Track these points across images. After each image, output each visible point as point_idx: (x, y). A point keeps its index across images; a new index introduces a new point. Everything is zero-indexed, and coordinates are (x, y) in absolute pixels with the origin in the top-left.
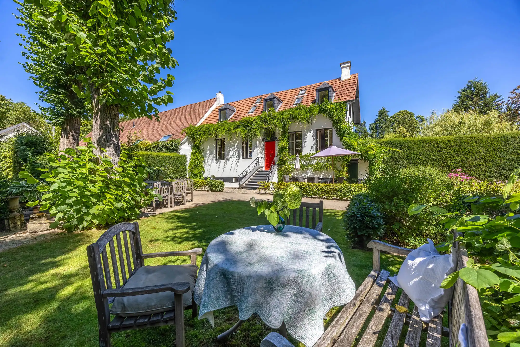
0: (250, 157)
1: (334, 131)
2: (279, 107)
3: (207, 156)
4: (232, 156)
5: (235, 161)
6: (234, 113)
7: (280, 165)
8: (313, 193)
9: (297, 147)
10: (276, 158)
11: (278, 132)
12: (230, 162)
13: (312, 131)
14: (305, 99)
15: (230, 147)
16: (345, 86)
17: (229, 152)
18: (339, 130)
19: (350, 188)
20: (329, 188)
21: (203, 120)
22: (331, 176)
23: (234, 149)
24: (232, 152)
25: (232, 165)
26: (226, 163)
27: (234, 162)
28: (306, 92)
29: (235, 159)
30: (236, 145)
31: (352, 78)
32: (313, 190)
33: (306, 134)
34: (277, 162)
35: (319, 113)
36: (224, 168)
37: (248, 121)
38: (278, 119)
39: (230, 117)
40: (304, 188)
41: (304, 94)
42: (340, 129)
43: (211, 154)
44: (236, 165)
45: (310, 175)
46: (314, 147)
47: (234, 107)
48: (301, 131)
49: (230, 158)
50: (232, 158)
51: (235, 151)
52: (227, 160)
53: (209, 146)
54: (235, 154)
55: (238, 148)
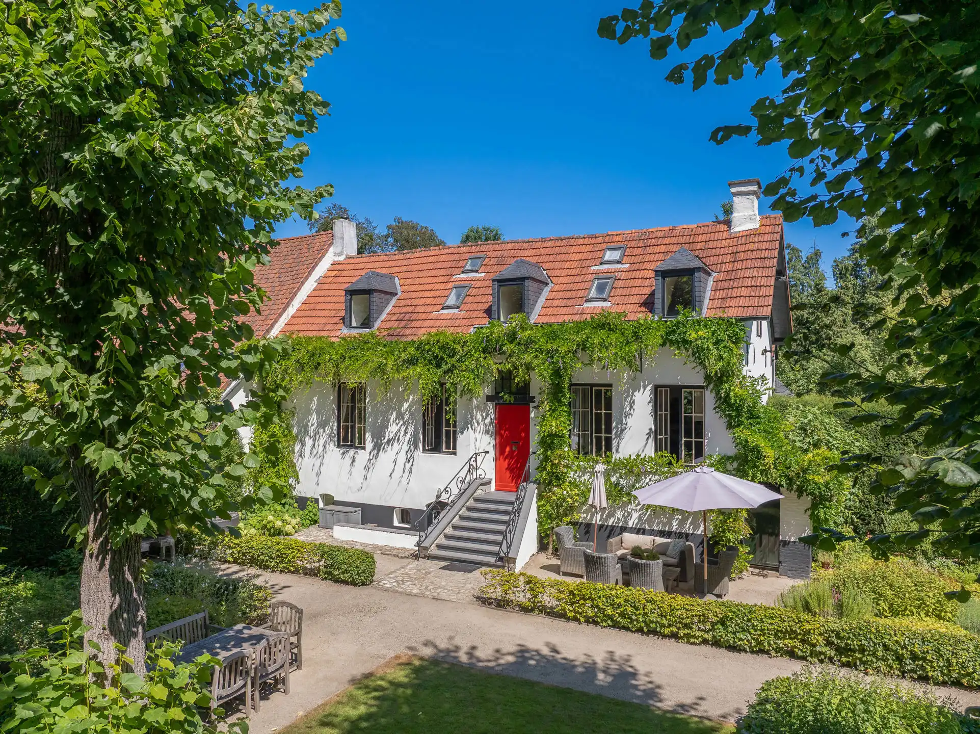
0: (448, 447)
1: (710, 398)
2: (541, 301)
3: (311, 430)
4: (396, 438)
5: (403, 453)
6: (393, 301)
7: (545, 486)
8: (645, 622)
9: (598, 430)
10: (533, 462)
11: (539, 383)
12: (386, 457)
14: (620, 283)
15: (387, 409)
16: (742, 256)
18: (724, 402)
19: (749, 620)
20: (690, 613)
21: (291, 311)
23: (400, 416)
24: (393, 428)
25: (395, 461)
26: (377, 456)
27: (402, 458)
28: (623, 255)
29: (405, 448)
30: (406, 406)
31: (763, 230)
32: (645, 614)
34: (535, 475)
35: (663, 345)
36: (367, 468)
37: (443, 348)
38: (540, 351)
39: (383, 316)
40: (620, 606)
41: (619, 262)
42: (727, 395)
43: (322, 425)
44: (408, 466)
47: (391, 277)
48: (611, 385)
49: (389, 442)
50: (396, 444)
51: (404, 424)
52: (378, 447)
53: (315, 399)
54: (406, 433)
55: (412, 415)
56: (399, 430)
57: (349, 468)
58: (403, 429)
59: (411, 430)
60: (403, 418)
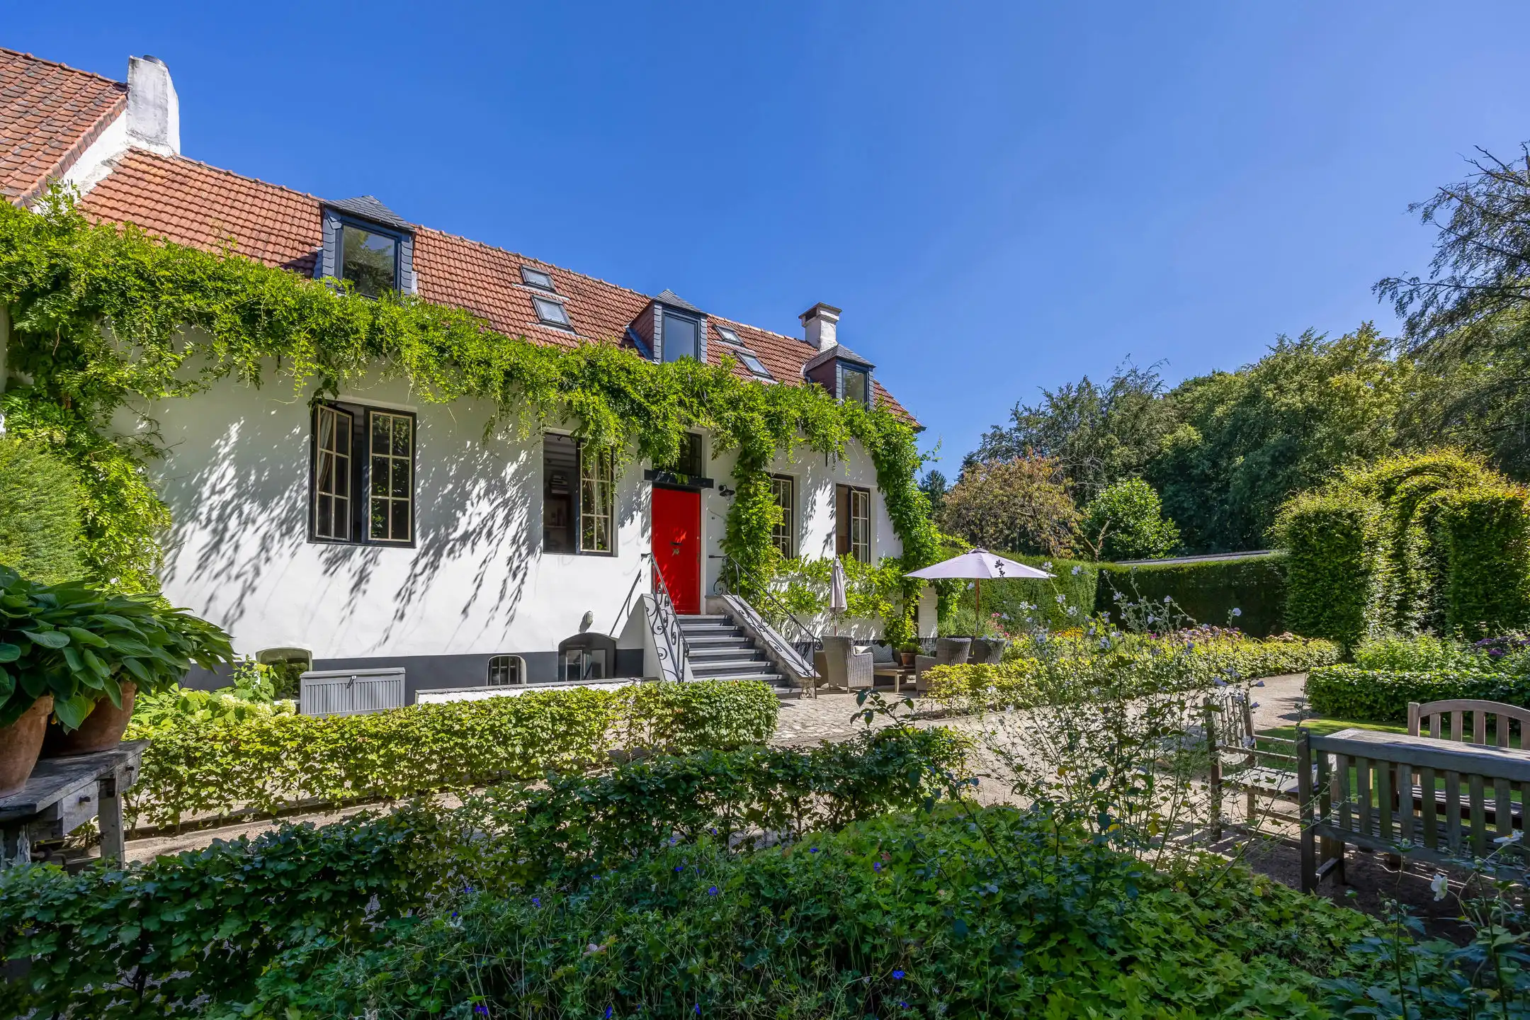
4: (485, 531)
5: (500, 560)
13: (829, 487)
15: (467, 472)
17: (459, 501)
22: (873, 634)
23: (496, 489)
25: (479, 582)
26: (434, 566)
27: (498, 569)
29: (506, 550)
30: (510, 469)
33: (810, 493)
36: (405, 594)
43: (256, 491)
44: (512, 586)
45: (822, 631)
46: (834, 537)
48: (791, 478)
49: (465, 538)
50: (483, 542)
51: (505, 503)
52: (437, 549)
53: (234, 429)
54: (507, 521)
55: (524, 488)
56: (492, 516)
57: (346, 597)
58: (501, 514)
59: (520, 516)
60: (505, 492)
